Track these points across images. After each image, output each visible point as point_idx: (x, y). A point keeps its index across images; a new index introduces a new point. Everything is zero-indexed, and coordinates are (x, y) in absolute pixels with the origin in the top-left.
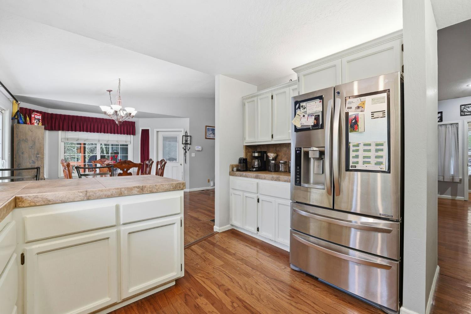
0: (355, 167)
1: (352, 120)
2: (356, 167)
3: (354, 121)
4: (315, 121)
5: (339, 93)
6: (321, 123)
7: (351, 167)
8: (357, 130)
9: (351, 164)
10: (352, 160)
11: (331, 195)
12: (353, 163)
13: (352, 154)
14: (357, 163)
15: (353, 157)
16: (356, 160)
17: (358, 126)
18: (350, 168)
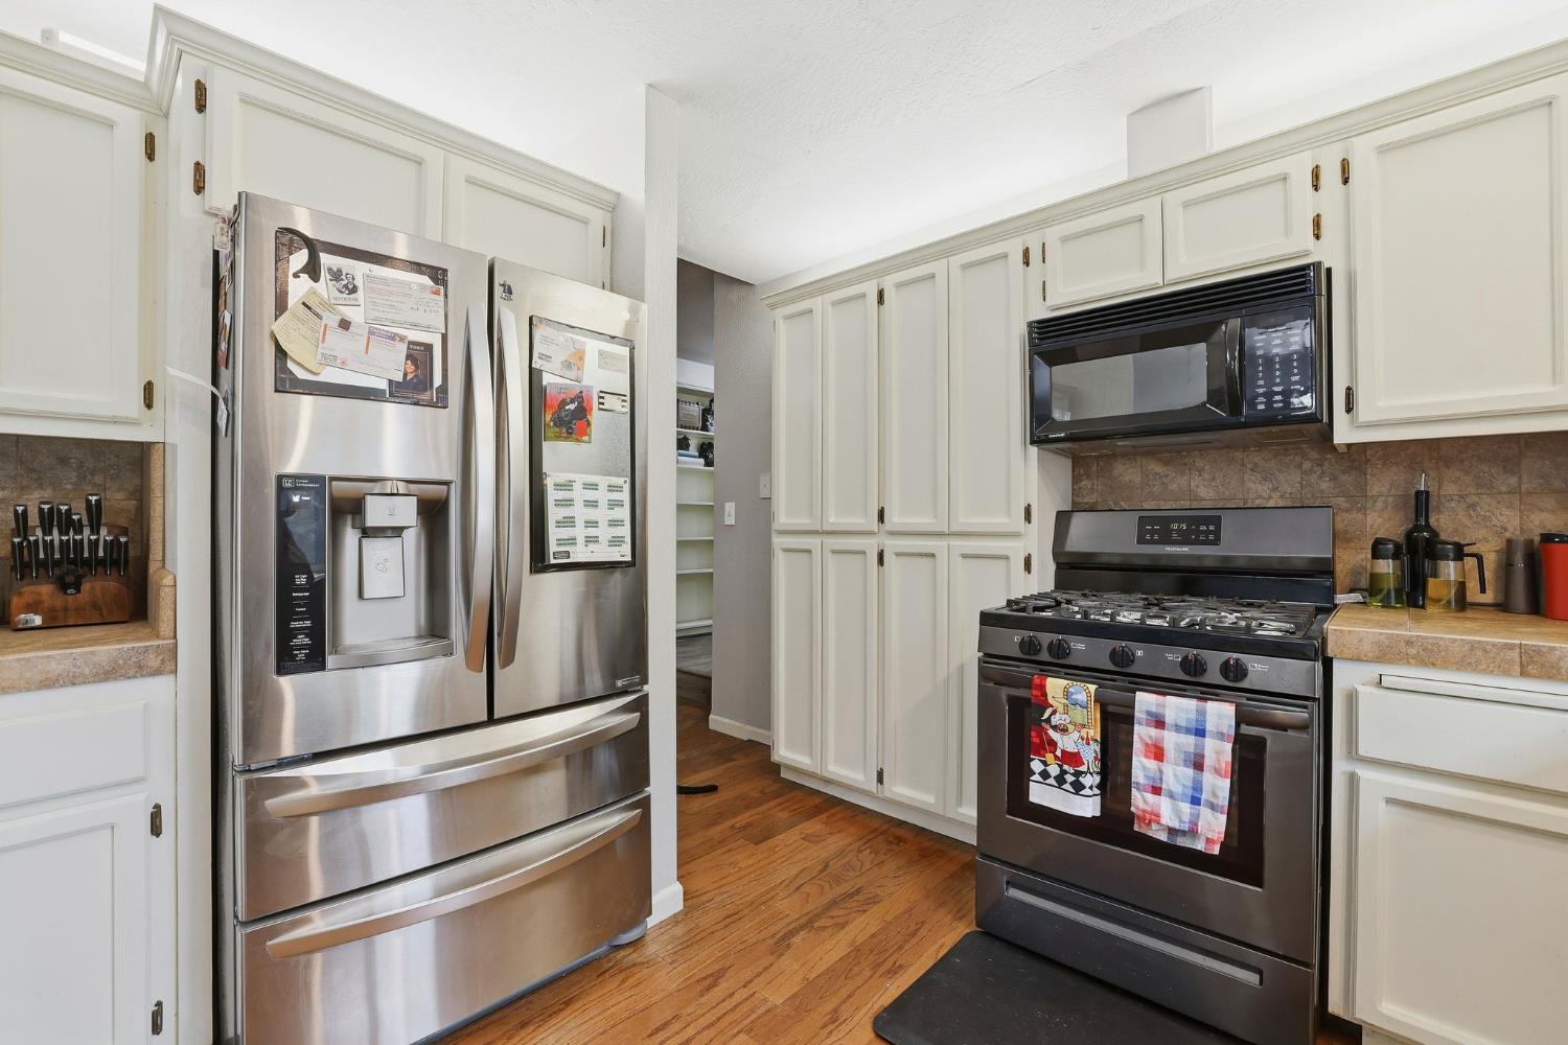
0: (568, 555)
1: (563, 403)
2: (569, 557)
3: (572, 407)
4: (411, 367)
5: (509, 290)
6: (437, 381)
7: (555, 558)
8: (586, 438)
9: (553, 547)
10: (554, 534)
11: (481, 671)
12: (560, 542)
13: (553, 514)
14: (572, 541)
15: (559, 524)
16: (565, 533)
17: (589, 424)
18: (553, 561)
